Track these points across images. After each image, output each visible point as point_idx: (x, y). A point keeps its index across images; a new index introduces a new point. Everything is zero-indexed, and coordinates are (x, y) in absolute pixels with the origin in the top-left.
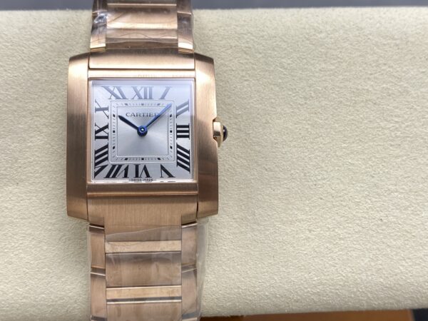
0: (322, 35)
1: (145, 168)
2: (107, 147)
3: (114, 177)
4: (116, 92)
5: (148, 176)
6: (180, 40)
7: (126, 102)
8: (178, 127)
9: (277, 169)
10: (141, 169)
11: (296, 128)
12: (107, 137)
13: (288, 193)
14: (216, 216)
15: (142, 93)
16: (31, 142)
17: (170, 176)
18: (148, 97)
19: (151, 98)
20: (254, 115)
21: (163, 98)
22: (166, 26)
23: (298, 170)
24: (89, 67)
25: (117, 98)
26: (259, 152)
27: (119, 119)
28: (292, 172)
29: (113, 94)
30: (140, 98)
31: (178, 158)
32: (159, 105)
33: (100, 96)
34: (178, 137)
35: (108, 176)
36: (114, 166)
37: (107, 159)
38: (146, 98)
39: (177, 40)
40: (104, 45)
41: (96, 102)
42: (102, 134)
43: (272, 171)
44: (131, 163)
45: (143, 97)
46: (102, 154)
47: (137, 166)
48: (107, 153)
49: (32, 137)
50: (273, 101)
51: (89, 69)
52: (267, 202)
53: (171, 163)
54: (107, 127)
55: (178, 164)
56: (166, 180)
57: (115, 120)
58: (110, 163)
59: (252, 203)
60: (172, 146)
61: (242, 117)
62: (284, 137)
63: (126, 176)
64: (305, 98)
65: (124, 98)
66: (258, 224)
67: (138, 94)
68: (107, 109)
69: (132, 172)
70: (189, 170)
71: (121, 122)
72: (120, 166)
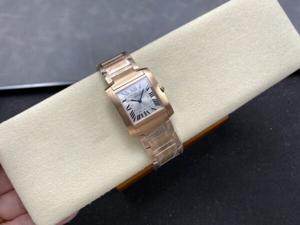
0: (172, 43)
1: (147, 111)
2: (132, 111)
3: (140, 119)
4: (125, 93)
5: (149, 113)
6: (133, 67)
8: (149, 94)
12: (131, 109)
14: (174, 114)
15: (133, 90)
17: (156, 110)
19: (137, 90)
21: (140, 88)
22: (126, 65)
24: (113, 90)
25: (127, 95)
31: (155, 103)
32: (140, 90)
33: (121, 97)
34: (151, 97)
35: (138, 120)
37: (134, 115)
38: (135, 90)
40: (112, 81)
42: (128, 108)
44: (142, 112)
46: (132, 114)
47: (144, 112)
53: (153, 106)
54: (129, 105)
55: (156, 105)
56: (155, 112)
57: (130, 102)
58: (136, 115)
60: (151, 100)
63: (143, 117)
64: (177, 65)
65: (129, 94)
66: (184, 109)
67: (132, 90)
68: (126, 100)
69: (144, 114)
70: (160, 105)
71: (133, 102)
72: (140, 115)
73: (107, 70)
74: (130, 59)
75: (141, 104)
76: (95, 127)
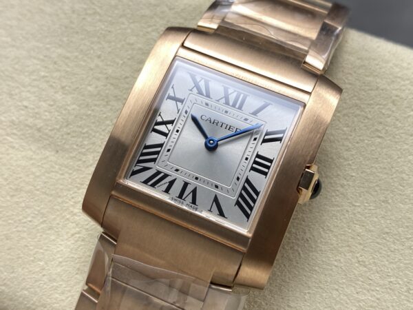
1: (194, 192)
2: (161, 145)
3: (153, 185)
4: (202, 85)
5: (194, 202)
7: (207, 101)
8: (258, 156)
9: (373, 267)
10: (189, 189)
12: (165, 135)
13: (375, 304)
15: (232, 99)
16: (93, 110)
17: (221, 214)
18: (237, 106)
19: (240, 108)
20: (371, 185)
21: (255, 113)
23: (402, 280)
24: (183, 44)
25: (200, 93)
26: (359, 235)
27: (190, 119)
28: (393, 279)
29: (197, 85)
30: (227, 103)
31: (241, 196)
32: (246, 120)
33: (180, 83)
34: (253, 169)
35: (146, 182)
36: (158, 173)
37: (154, 160)
38: (234, 106)
39: (307, 52)
40: (215, 26)
41: (173, 87)
43: (365, 266)
44: (180, 179)
45: (231, 104)
46: (152, 152)
47: (186, 184)
48: (158, 153)
49: (96, 105)
51: (183, 46)
52: (342, 304)
53: (229, 198)
54: (171, 122)
55: (238, 203)
56: (214, 218)
57: (185, 117)
59: (321, 296)
60: (240, 177)
61: (354, 181)
62: (400, 229)
63: (167, 191)
65: (208, 96)
67: (226, 97)
68: (182, 101)
69: (177, 188)
70: (248, 216)
71: (191, 123)
72: (166, 176)
74: (326, 31)
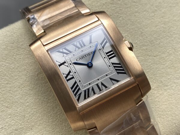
1: (102, 84)
2: (76, 82)
3: (88, 97)
4: (65, 51)
5: (106, 87)
6: (80, 10)
7: (73, 54)
8: (107, 53)
9: (160, 54)
10: (100, 85)
11: (157, 29)
12: (73, 78)
13: (172, 63)
15: (78, 45)
16: (27, 102)
17: (118, 81)
18: (83, 46)
19: (84, 45)
20: (133, 33)
21: (91, 42)
22: (69, 7)
23: (170, 49)
24: (43, 45)
25: (67, 54)
26: (147, 49)
27: (74, 65)
28: (168, 51)
29: (63, 53)
30: (79, 48)
31: (116, 70)
32: (90, 47)
33: (57, 58)
34: (110, 59)
35: (85, 98)
36: (85, 91)
37: (79, 89)
38: (82, 47)
40: (43, 31)
41: (57, 61)
42: (69, 77)
43: (158, 56)
44: (94, 85)
45: (80, 47)
46: (75, 87)
47: (97, 85)
48: (77, 86)
49: (26, 100)
50: (139, 21)
52: (164, 72)
53: (114, 74)
54: (70, 72)
55: (118, 73)
56: (117, 85)
57: (72, 66)
58: (82, 90)
59: (157, 77)
60: (110, 65)
61: (128, 36)
64: (153, 12)
65: (71, 52)
66: (167, 86)
67: (76, 47)
68: (65, 62)
69: (96, 89)
70: (125, 73)
71: (76, 66)
72: (88, 89)
73: (36, 16)
75: (92, 70)
76: (10, 111)
